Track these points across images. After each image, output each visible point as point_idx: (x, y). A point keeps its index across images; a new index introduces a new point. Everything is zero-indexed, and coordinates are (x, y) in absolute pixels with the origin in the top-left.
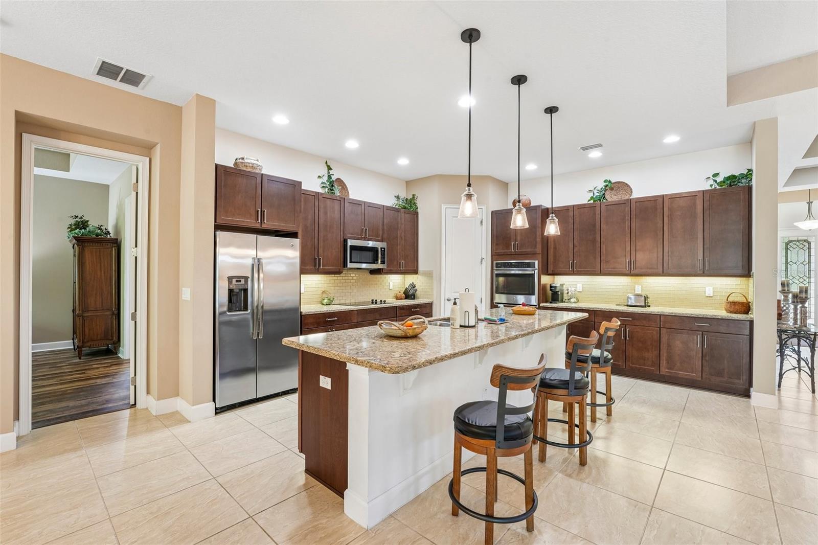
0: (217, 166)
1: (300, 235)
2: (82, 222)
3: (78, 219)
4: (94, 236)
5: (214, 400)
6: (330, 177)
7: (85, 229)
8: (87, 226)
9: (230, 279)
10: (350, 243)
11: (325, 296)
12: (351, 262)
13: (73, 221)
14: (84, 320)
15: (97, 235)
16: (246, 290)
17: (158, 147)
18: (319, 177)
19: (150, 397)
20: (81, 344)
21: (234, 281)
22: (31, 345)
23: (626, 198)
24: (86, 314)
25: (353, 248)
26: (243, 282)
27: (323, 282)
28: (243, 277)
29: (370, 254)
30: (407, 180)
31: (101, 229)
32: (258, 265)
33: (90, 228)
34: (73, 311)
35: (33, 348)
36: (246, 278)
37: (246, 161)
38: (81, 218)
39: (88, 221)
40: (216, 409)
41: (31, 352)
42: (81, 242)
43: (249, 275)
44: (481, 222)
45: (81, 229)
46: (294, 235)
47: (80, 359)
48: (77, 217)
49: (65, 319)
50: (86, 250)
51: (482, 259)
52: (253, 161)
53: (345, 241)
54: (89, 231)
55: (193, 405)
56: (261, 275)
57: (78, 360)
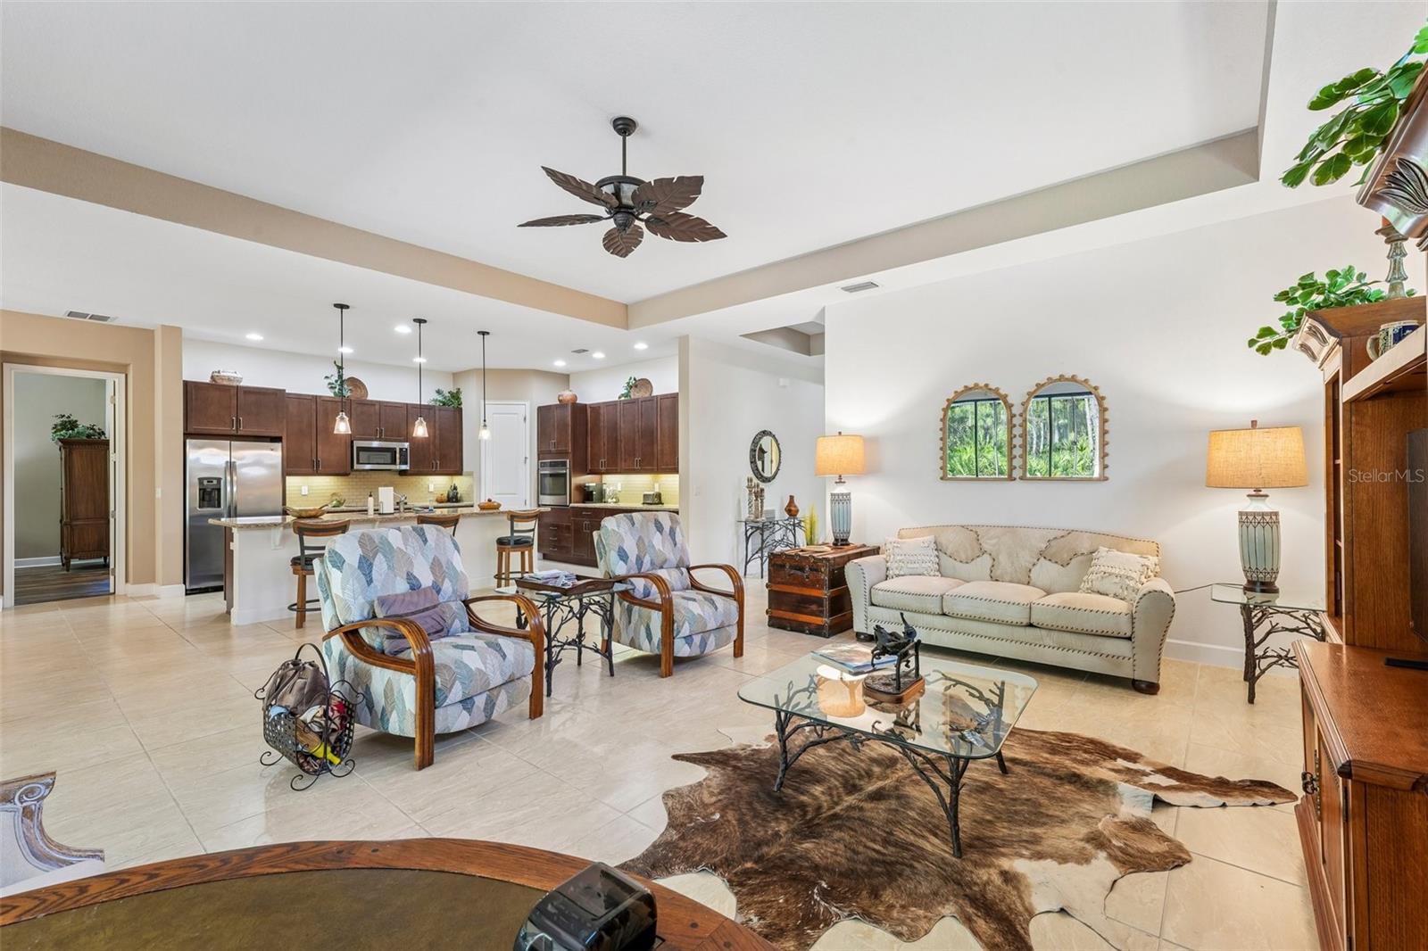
0: (186, 384)
1: (284, 440)
2: (70, 421)
3: (64, 419)
4: (85, 438)
5: (185, 583)
6: (340, 376)
7: (73, 430)
8: (77, 427)
9: (201, 480)
10: (357, 444)
11: (334, 498)
12: (358, 463)
13: (58, 421)
14: (72, 529)
15: (89, 436)
16: (219, 490)
17: (131, 366)
18: (327, 377)
19: (129, 585)
20: (69, 555)
21: (205, 482)
22: (14, 560)
23: (647, 395)
24: (75, 523)
25: (360, 449)
26: (215, 482)
27: (332, 484)
28: (215, 478)
29: (389, 455)
30: (455, 370)
31: (94, 429)
32: (231, 467)
33: (80, 428)
34: (61, 521)
35: (16, 564)
36: (219, 480)
37: (222, 374)
38: (69, 417)
39: (76, 421)
40: (186, 590)
41: (14, 567)
42: (66, 444)
43: (222, 476)
44: (525, 419)
45: (68, 430)
46: (277, 439)
47: (68, 570)
48: (63, 416)
49: (53, 532)
50: (74, 452)
51: (526, 458)
52: (229, 374)
53: (352, 442)
54: (78, 433)
55: (163, 585)
56: (235, 478)
57: (65, 572)
